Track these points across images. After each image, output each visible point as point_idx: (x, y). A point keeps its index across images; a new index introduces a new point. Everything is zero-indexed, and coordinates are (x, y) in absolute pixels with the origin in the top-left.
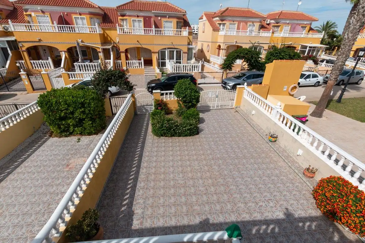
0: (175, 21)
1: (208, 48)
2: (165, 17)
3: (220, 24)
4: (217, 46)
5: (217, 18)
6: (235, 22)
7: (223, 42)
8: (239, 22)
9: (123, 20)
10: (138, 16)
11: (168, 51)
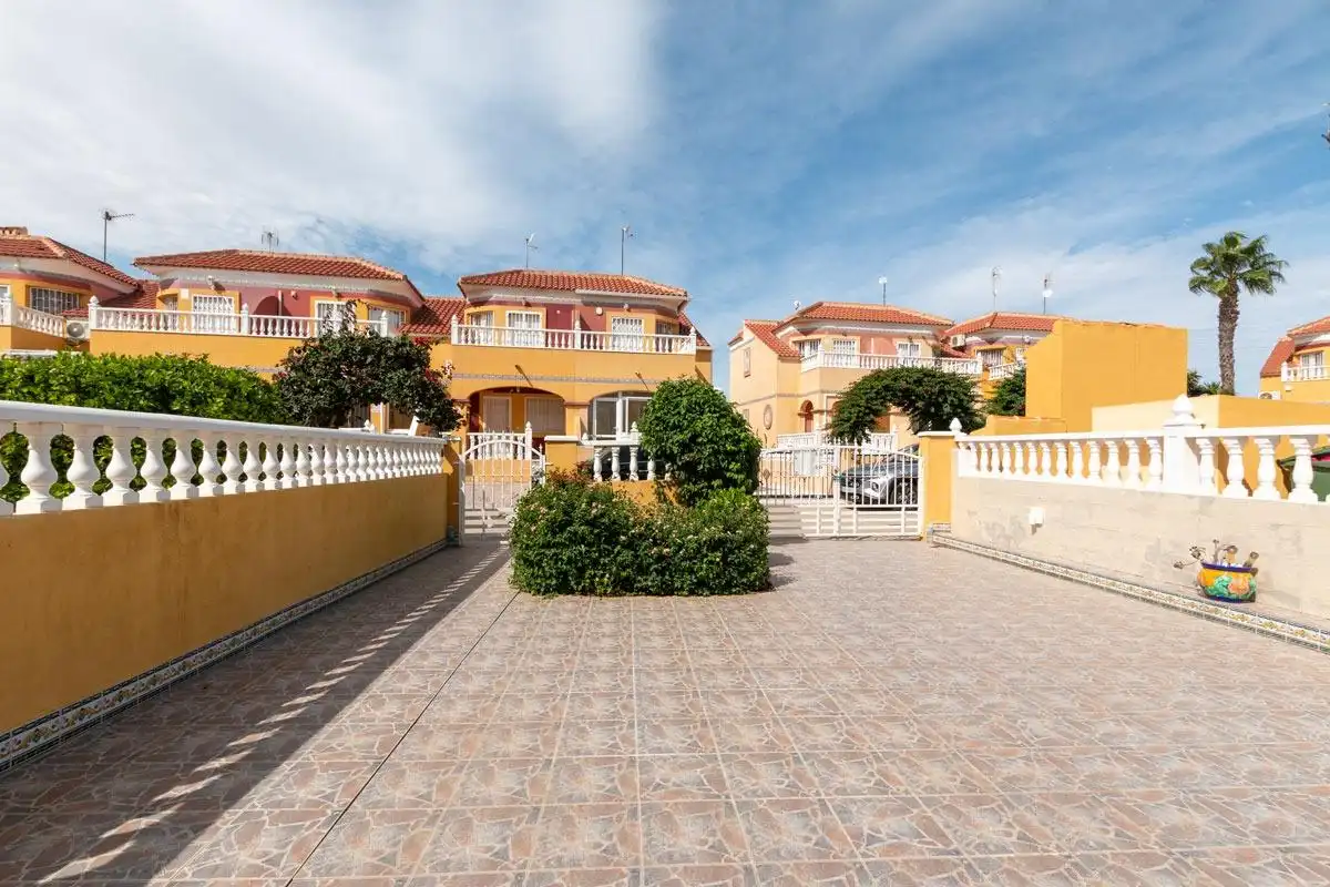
0: (650, 319)
1: (768, 415)
2: (619, 306)
3: (801, 344)
4: (799, 408)
5: (791, 329)
6: (850, 338)
7: (817, 388)
8: (865, 338)
9: (477, 317)
10: (528, 305)
11: (624, 402)
